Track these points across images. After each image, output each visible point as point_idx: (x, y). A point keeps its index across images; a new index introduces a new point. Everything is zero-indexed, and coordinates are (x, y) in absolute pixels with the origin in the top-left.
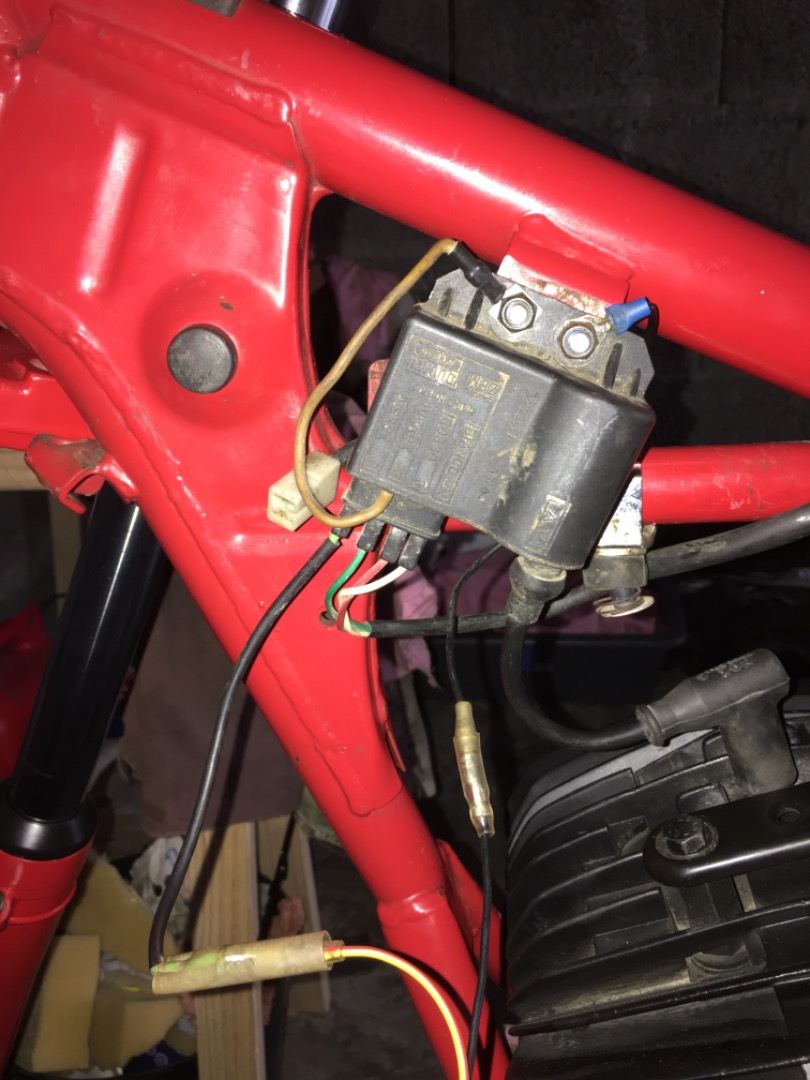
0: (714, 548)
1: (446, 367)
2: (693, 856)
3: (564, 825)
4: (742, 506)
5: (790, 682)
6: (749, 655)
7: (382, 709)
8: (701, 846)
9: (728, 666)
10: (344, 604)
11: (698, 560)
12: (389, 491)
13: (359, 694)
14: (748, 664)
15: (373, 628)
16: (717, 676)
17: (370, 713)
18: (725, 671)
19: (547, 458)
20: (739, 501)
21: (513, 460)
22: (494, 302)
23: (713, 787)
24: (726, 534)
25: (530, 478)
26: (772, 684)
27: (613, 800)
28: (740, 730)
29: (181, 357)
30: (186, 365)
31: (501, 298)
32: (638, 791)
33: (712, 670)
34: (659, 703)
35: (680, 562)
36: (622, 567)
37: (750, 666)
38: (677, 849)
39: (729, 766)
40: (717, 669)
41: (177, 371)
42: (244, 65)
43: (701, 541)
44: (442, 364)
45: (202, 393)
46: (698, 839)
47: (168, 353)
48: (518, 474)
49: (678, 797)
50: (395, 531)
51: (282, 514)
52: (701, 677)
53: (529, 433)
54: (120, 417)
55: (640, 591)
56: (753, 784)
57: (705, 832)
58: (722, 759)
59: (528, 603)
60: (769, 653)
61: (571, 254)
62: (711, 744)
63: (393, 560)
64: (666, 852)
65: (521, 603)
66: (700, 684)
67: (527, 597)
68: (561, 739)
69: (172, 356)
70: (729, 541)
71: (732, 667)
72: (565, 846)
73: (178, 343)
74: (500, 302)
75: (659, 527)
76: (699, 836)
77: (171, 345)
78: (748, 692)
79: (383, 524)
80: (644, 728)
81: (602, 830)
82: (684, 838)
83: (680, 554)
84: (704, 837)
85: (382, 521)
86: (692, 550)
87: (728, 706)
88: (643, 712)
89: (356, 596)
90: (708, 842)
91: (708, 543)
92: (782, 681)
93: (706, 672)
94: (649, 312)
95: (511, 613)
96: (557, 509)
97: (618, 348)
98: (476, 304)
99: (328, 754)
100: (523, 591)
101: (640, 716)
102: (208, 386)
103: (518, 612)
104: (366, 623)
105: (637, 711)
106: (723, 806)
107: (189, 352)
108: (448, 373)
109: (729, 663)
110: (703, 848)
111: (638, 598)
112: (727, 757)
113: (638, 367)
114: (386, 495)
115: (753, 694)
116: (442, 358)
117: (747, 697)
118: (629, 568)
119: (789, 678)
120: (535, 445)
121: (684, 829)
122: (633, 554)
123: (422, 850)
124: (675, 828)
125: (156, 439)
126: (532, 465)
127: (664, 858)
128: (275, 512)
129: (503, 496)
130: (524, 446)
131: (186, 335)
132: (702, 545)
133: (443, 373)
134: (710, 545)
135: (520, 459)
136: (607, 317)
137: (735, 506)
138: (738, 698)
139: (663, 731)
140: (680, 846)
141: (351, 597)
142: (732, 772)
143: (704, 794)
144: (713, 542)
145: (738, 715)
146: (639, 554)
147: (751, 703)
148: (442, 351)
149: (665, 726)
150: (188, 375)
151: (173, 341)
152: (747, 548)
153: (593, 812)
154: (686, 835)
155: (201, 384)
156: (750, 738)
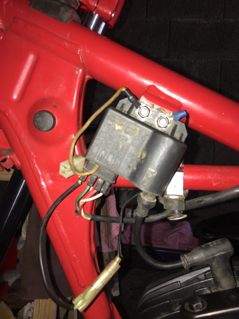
0: (208, 199)
1: (119, 124)
2: (197, 311)
3: (155, 300)
4: (217, 185)
5: (234, 250)
6: (220, 240)
7: (94, 249)
8: (200, 307)
9: (212, 243)
10: (82, 205)
11: (202, 203)
12: (98, 165)
13: (85, 241)
14: (219, 242)
15: (92, 217)
16: (209, 246)
17: (88, 248)
18: (211, 244)
19: (150, 156)
20: (216, 183)
21: (139, 156)
22: (137, 108)
23: (207, 288)
24: (212, 195)
25: (144, 163)
26: (227, 250)
27: (172, 292)
28: (216, 266)
29: (38, 119)
30: (39, 122)
31: (139, 107)
32: (181, 289)
33: (207, 244)
34: (189, 254)
35: (197, 204)
36: (176, 202)
37: (220, 243)
38: (192, 308)
39: (213, 282)
40: (209, 243)
41: (36, 123)
42: (68, 37)
43: (204, 197)
44: (118, 123)
45: (43, 131)
46: (200, 305)
47: (34, 118)
48: (140, 161)
49: (194, 291)
50: (100, 180)
51: (64, 172)
52: (203, 246)
53: (145, 148)
54: (18, 140)
55: (182, 212)
56: (221, 287)
57: (202, 302)
58: (210, 279)
59: (143, 209)
60: (227, 240)
61: (163, 98)
62: (207, 274)
63: (99, 190)
64: (188, 309)
65: (140, 209)
66: (202, 248)
67: (143, 207)
68: (153, 263)
69: (35, 119)
70: (213, 197)
71: (214, 243)
72: (154, 307)
73: (37, 115)
74: (139, 108)
75: (189, 191)
76: (200, 304)
77: (35, 115)
78: (219, 252)
79: (96, 177)
80: (183, 263)
81: (167, 302)
82: (194, 304)
83: (196, 201)
84: (202, 304)
85: (96, 176)
86: (200, 200)
87: (212, 257)
88: (182, 256)
89: (86, 202)
90: (203, 306)
91: (206, 197)
92: (231, 249)
93: (205, 244)
94: (186, 115)
95: (137, 212)
96: (153, 173)
97: (176, 126)
98: (131, 108)
99: (73, 262)
100: (141, 204)
101: (182, 258)
102: (45, 129)
103: (139, 212)
104: (90, 215)
105: (181, 256)
106: (209, 294)
107: (40, 118)
108: (119, 126)
109: (213, 242)
110: (201, 308)
111: (182, 215)
112: (212, 279)
113: (182, 132)
114: (97, 166)
115: (221, 253)
116: (118, 121)
117: (219, 254)
118: (179, 203)
119: (233, 249)
120: (146, 151)
121: (195, 301)
122: (180, 198)
123: (103, 303)
124: (192, 300)
125: (28, 148)
126: (145, 158)
127: (187, 311)
128: (62, 172)
129: (135, 169)
130: (143, 152)
131: (40, 112)
132: (203, 198)
133: (118, 126)
134: (206, 198)
135: (141, 156)
136: (173, 115)
137: (214, 184)
138: (216, 254)
139: (189, 264)
140: (193, 307)
141: (84, 203)
142: (214, 284)
143: (204, 290)
144: (207, 197)
145: (216, 260)
146: (182, 199)
147: (220, 256)
148: (118, 119)
149: (190, 262)
150: (39, 125)
151: (36, 114)
152: (218, 200)
153: (165, 296)
154: (195, 302)
155: (43, 128)
156: (220, 270)
